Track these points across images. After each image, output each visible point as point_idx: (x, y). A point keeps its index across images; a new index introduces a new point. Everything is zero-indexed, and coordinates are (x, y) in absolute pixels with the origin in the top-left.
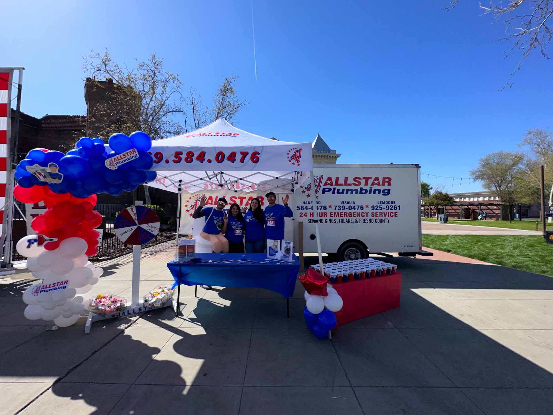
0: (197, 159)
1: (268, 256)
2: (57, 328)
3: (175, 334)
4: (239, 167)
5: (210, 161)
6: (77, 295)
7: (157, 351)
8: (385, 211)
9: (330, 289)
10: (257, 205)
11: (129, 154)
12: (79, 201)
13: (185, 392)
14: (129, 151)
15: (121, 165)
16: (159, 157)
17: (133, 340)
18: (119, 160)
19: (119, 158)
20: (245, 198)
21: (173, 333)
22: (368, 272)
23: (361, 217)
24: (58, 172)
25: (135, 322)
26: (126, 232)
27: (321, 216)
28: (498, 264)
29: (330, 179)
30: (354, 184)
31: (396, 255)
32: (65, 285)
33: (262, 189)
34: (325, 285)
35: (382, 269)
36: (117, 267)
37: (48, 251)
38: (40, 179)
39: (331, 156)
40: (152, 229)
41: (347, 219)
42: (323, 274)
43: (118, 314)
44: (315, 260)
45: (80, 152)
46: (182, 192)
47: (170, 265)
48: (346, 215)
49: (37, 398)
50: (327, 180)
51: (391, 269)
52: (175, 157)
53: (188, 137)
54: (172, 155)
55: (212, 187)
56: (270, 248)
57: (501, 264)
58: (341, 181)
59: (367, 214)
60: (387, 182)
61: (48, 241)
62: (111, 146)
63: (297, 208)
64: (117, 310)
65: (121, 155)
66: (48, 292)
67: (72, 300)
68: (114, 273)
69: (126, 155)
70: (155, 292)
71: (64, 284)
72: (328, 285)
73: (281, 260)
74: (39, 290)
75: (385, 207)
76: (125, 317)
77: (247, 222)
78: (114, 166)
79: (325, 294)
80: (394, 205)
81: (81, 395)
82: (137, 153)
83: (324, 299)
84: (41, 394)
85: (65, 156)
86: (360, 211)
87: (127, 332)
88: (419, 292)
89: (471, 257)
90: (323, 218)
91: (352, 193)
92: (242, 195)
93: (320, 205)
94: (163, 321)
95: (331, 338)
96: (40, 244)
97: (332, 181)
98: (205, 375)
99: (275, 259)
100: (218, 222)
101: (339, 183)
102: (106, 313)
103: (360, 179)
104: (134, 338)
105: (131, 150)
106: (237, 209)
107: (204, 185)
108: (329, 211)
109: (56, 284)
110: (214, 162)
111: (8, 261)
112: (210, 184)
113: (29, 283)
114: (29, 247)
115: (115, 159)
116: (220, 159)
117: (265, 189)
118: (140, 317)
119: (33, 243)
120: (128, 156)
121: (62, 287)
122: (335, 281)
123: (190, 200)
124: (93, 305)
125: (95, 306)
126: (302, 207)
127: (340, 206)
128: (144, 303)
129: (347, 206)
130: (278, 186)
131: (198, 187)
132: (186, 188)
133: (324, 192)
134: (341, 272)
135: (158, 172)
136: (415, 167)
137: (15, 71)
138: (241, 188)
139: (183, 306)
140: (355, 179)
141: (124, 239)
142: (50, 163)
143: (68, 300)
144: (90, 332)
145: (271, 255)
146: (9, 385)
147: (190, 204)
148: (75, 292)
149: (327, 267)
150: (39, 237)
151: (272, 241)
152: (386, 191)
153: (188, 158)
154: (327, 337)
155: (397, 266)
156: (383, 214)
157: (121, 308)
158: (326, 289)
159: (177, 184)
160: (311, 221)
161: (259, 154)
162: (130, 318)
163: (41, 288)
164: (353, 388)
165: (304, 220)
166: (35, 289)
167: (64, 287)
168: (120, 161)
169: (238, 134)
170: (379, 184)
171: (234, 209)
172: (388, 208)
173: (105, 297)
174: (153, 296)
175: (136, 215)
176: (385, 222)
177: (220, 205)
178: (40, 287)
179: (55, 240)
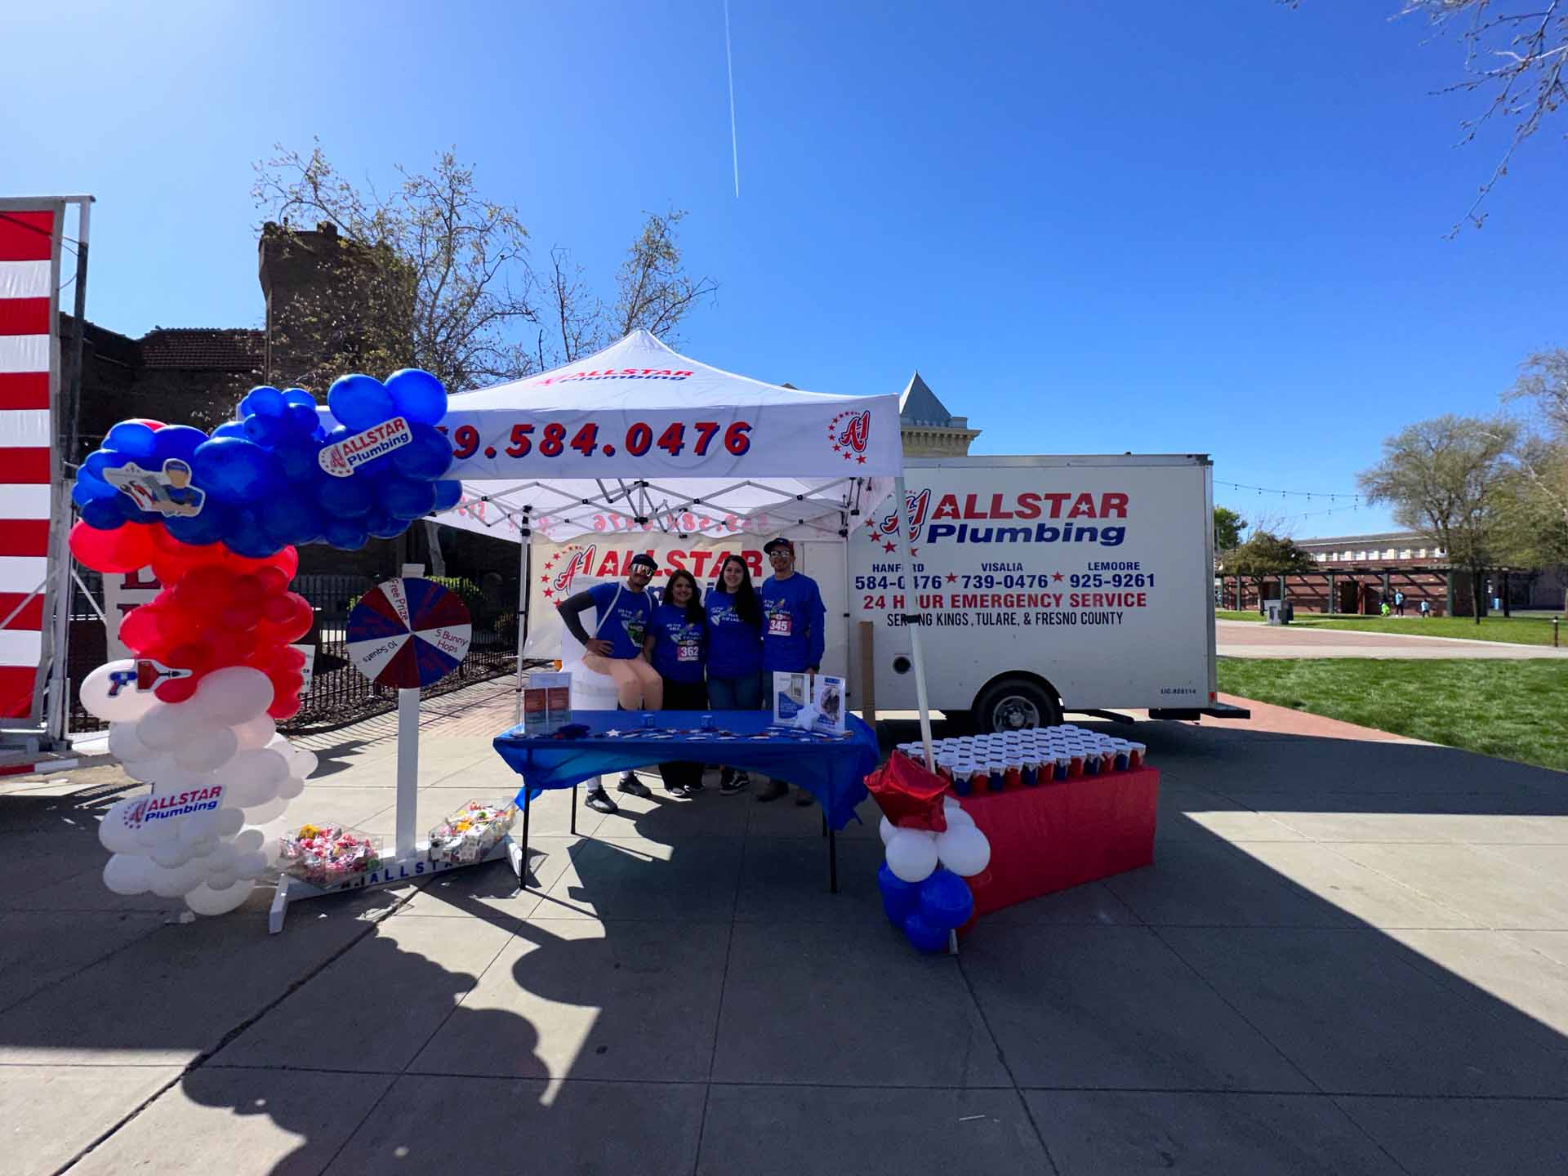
0: (576, 444)
1: (777, 720)
2: (193, 919)
3: (516, 937)
4: (694, 467)
5: (610, 451)
6: (246, 827)
7: (468, 982)
8: (1108, 589)
9: (952, 810)
10: (740, 576)
11: (384, 431)
12: (250, 566)
13: (548, 1098)
14: (384, 425)
15: (364, 464)
16: (469, 439)
17: (400, 952)
18: (357, 449)
19: (358, 444)
20: (709, 555)
21: (512, 934)
22: (1062, 765)
23: (1040, 609)
24: (192, 483)
25: (405, 901)
26: (379, 651)
27: (925, 604)
28: (1439, 743)
29: (950, 499)
30: (1021, 514)
31: (1140, 716)
32: (214, 799)
33: (756, 530)
34: (939, 800)
35: (1104, 755)
36: (353, 749)
37: (164, 703)
38: (142, 506)
39: (954, 433)
40: (448, 642)
41: (999, 615)
42: (933, 770)
43: (359, 881)
44: (911, 731)
45: (248, 429)
46: (532, 541)
47: (500, 745)
48: (998, 601)
49: (142, 1108)
50: (943, 503)
51: (1128, 755)
52: (512, 440)
53: (548, 382)
54: (505, 434)
55: (615, 524)
56: (782, 696)
57: (1448, 743)
58: (983, 505)
59: (1058, 599)
60: (1114, 506)
61: (167, 678)
62: (334, 412)
63: (857, 582)
64: (356, 869)
65: (364, 435)
66: (169, 818)
67: (233, 840)
68: (346, 766)
69: (377, 435)
70: (460, 818)
71: (211, 796)
72: (946, 798)
73: (813, 731)
74: (143, 813)
75: (1111, 579)
76: (381, 887)
77: (714, 625)
78: (343, 466)
79: (941, 826)
80: (1138, 572)
81: (260, 1102)
82: (407, 430)
83: (934, 839)
84: (153, 1099)
85: (206, 439)
86: (1037, 590)
87: (385, 930)
88: (1209, 820)
89: (1360, 721)
90: (931, 610)
91: (1013, 539)
92: (699, 548)
93: (923, 574)
94: (484, 901)
95: (955, 949)
96: (144, 685)
97: (956, 505)
98: (602, 1050)
99: (795, 726)
100: (633, 624)
101: (978, 509)
102: (327, 877)
103: (1037, 498)
104: (405, 946)
105: (391, 422)
106: (687, 586)
107: (594, 519)
108: (947, 590)
109: (189, 798)
110: (622, 453)
111: (59, 732)
112: (610, 518)
113: (115, 795)
114: (113, 693)
115: (345, 446)
116: (637, 445)
117: (768, 529)
118: (421, 889)
119: (125, 683)
120: (383, 437)
121: (205, 805)
122: (968, 790)
123: (554, 562)
124: (290, 854)
125: (296, 858)
126: (871, 580)
127: (980, 578)
128: (429, 851)
129: (999, 576)
130: (801, 522)
131: (576, 524)
132: (544, 530)
133: (933, 536)
134: (983, 763)
135: (466, 484)
136: (1198, 462)
137: (68, 206)
138: (697, 528)
139: (539, 858)
140: (1022, 500)
141: (372, 670)
142: (169, 460)
143: (223, 839)
144: (284, 928)
145: (782, 715)
146: (64, 1073)
147: (553, 574)
148: (239, 819)
149: (944, 751)
150: (140, 665)
151: (788, 675)
152: (1113, 534)
153: (549, 445)
154: (946, 949)
155: (1145, 746)
156: (1104, 600)
157: (366, 865)
158: (942, 812)
159: (518, 519)
160: (896, 620)
161: (749, 429)
162: (393, 892)
163: (147, 808)
164: (1022, 1092)
165: (878, 617)
166: (132, 811)
167: (210, 805)
168: (360, 452)
169: (689, 374)
170: (1091, 513)
171: (680, 586)
172: (1117, 580)
173: (321, 834)
174: (454, 831)
175: (405, 605)
176: (1110, 621)
177: (637, 575)
178: (145, 805)
179: (186, 673)
